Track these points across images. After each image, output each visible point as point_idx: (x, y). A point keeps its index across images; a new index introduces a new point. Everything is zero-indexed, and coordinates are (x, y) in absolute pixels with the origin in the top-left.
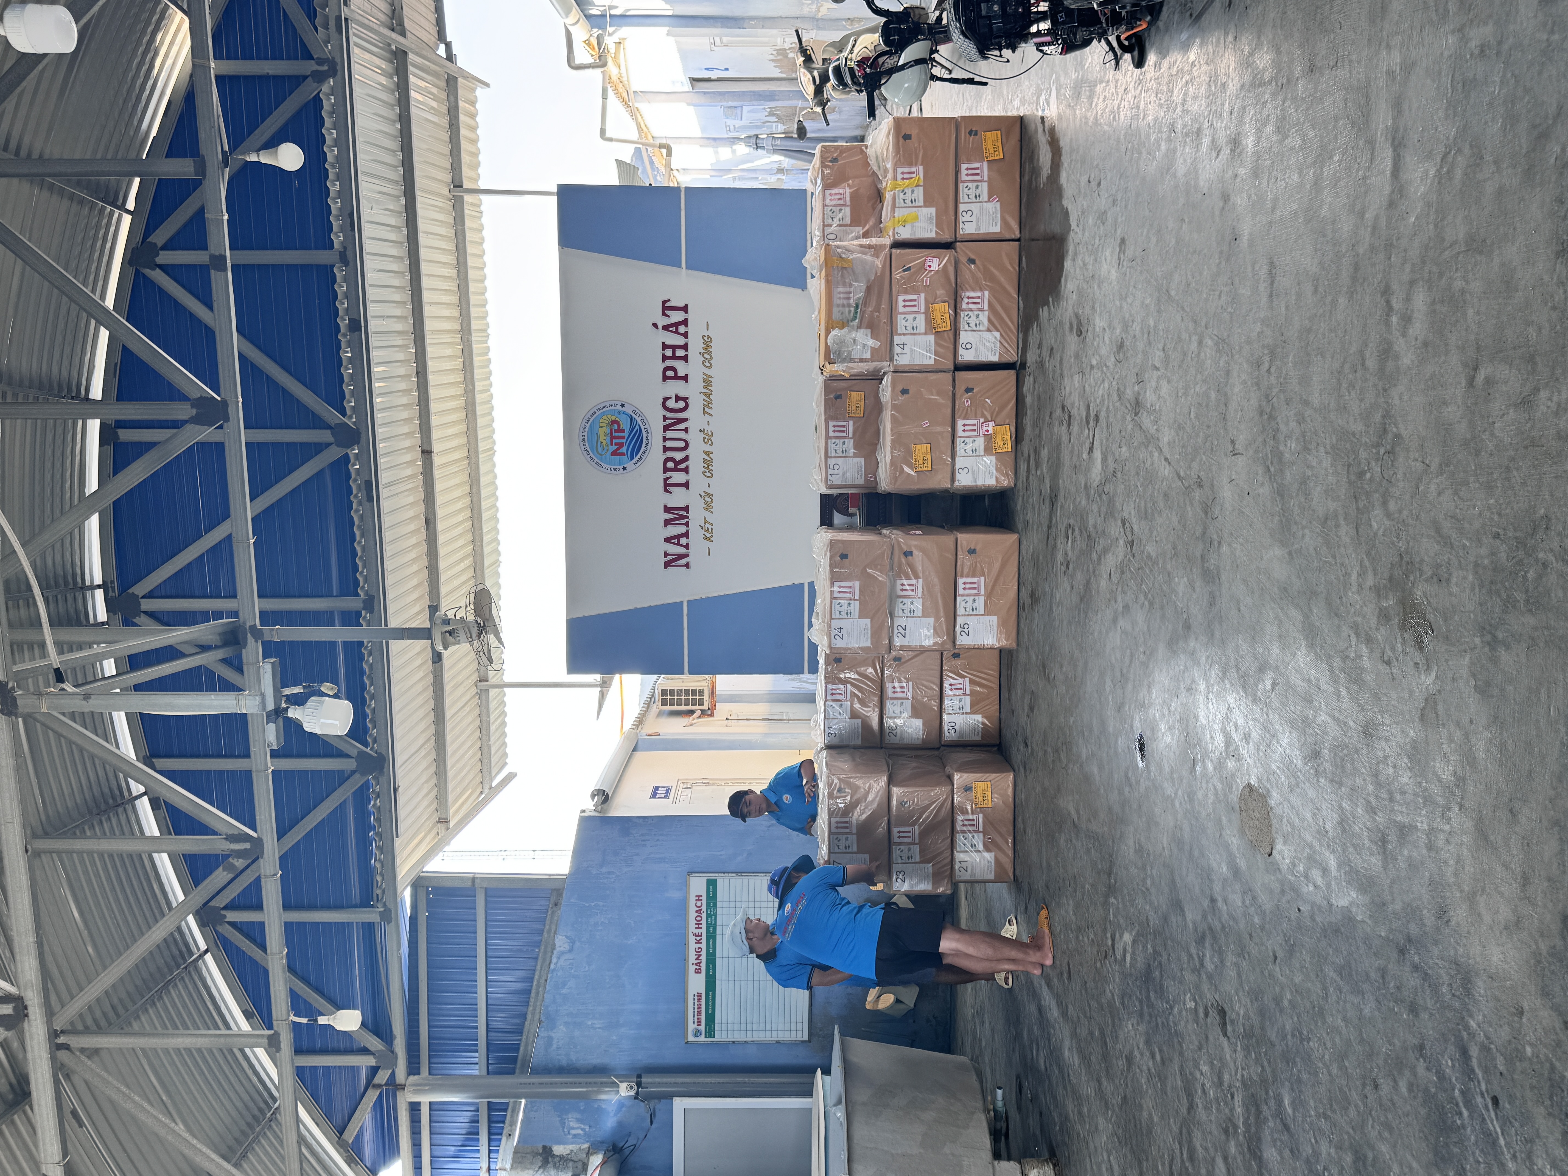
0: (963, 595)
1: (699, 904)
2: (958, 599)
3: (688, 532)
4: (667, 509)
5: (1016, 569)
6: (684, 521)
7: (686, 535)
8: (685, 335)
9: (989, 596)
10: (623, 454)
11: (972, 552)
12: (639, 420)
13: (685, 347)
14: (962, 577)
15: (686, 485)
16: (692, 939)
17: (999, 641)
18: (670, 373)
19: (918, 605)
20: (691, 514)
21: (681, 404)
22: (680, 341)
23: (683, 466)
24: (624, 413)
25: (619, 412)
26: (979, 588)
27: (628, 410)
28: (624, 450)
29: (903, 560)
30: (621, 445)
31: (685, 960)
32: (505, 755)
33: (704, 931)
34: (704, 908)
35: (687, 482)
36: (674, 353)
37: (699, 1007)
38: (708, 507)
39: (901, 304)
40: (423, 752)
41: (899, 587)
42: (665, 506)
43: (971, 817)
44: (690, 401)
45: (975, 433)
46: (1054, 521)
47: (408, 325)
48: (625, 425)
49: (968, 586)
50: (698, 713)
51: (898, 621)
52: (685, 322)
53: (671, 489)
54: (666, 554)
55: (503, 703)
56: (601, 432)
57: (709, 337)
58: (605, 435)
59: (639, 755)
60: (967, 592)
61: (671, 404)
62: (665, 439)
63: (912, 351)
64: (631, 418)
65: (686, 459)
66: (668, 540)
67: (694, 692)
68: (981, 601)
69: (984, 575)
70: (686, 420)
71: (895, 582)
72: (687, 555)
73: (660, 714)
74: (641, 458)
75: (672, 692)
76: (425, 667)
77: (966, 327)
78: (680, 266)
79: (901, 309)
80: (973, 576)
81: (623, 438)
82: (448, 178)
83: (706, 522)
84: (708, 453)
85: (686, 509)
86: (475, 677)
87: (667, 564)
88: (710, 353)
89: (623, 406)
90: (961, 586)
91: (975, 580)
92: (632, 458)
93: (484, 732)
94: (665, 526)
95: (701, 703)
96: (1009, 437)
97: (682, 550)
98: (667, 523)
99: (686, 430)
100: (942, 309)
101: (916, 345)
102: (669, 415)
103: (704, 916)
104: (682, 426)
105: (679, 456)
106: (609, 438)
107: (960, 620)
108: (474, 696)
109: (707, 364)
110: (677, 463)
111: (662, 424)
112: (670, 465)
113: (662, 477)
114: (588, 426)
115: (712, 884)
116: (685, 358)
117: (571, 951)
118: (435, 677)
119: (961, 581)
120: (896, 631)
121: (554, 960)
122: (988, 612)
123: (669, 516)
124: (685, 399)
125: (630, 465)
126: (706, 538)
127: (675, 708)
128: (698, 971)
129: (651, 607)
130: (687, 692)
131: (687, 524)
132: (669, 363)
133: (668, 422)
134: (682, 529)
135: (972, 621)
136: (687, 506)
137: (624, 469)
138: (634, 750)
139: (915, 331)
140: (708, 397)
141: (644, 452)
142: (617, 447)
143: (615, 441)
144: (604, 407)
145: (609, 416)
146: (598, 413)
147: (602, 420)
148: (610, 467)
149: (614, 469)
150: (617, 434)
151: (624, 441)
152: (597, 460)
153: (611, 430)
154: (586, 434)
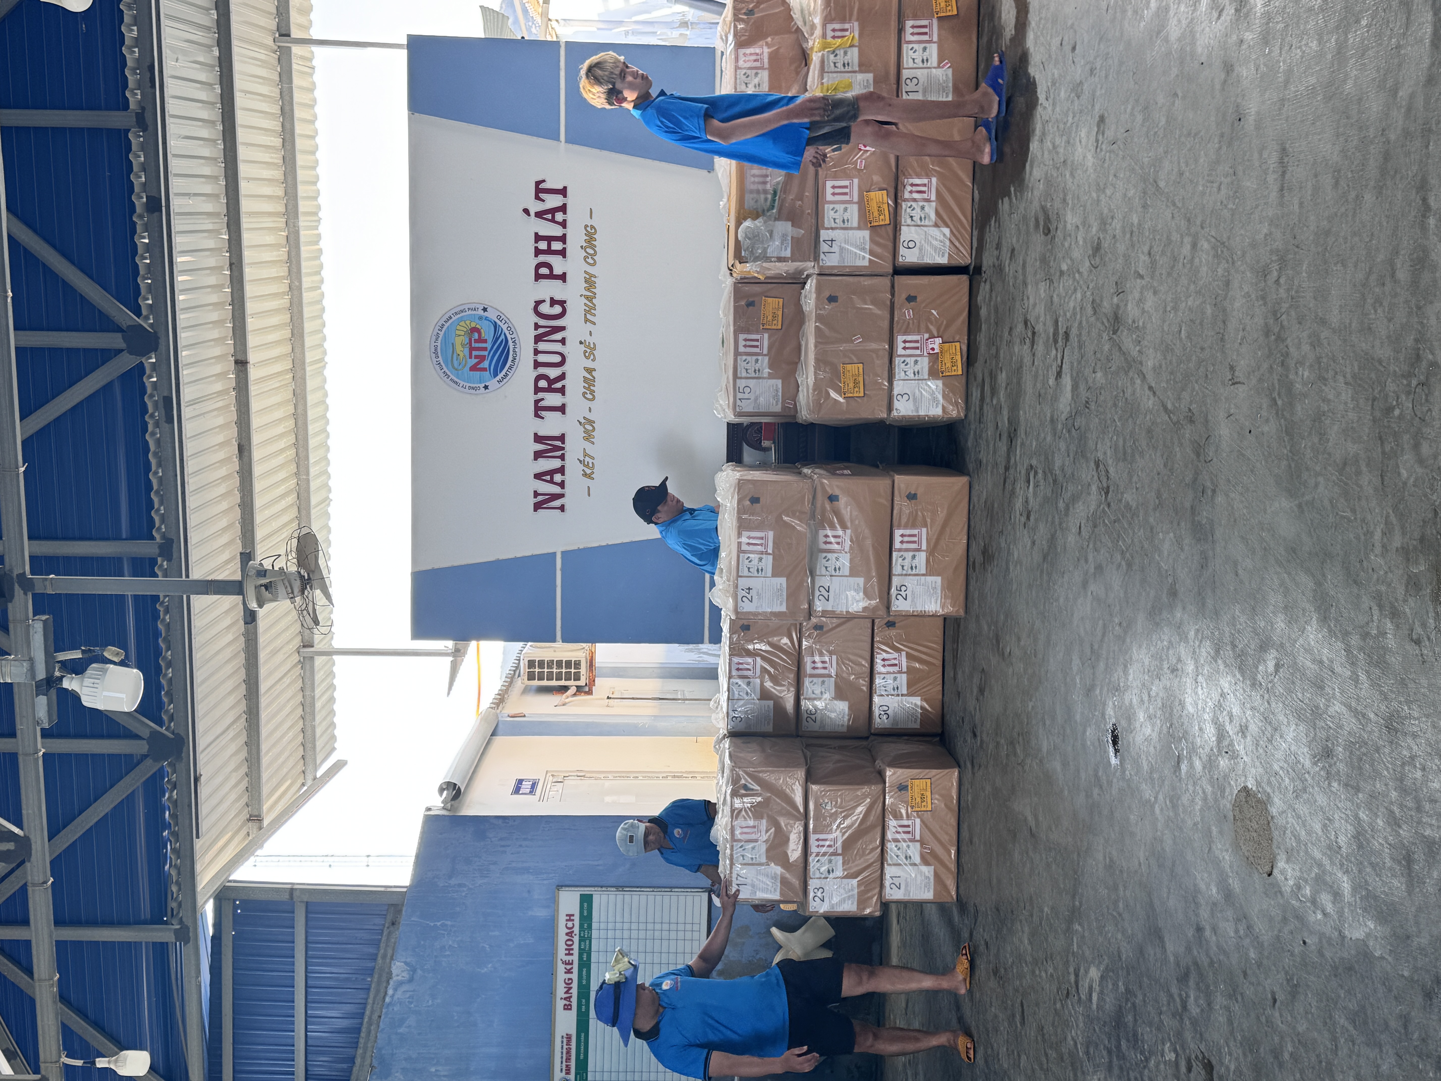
0: (900, 550)
1: (570, 924)
2: (894, 554)
3: (563, 467)
4: (538, 439)
5: (965, 519)
6: (559, 453)
7: (561, 470)
8: (564, 224)
9: (931, 552)
10: (485, 370)
11: (912, 497)
12: (504, 327)
13: (563, 239)
14: (899, 527)
15: (562, 409)
16: (561, 968)
17: (943, 607)
18: (544, 271)
19: (845, 561)
20: (568, 445)
21: (557, 309)
22: (558, 231)
23: (558, 385)
24: (486, 318)
25: (481, 318)
26: (920, 543)
27: (492, 315)
28: (485, 364)
29: (828, 506)
30: (482, 359)
31: (552, 993)
32: (333, 738)
33: (575, 958)
34: (576, 930)
35: (564, 405)
36: (549, 245)
37: (568, 1052)
38: (588, 437)
39: (829, 191)
40: (231, 733)
41: (822, 539)
42: (536, 434)
43: (905, 823)
44: (568, 305)
45: (918, 352)
46: (1012, 461)
47: (220, 206)
48: (488, 333)
49: (906, 539)
50: (573, 690)
51: (820, 581)
52: (563, 209)
53: (543, 413)
54: (536, 494)
55: (331, 674)
56: (458, 341)
57: (592, 227)
58: (463, 345)
59: (498, 740)
60: (905, 546)
61: (545, 308)
62: (536, 352)
63: (842, 249)
64: (495, 325)
65: (562, 377)
66: (538, 476)
67: (568, 664)
68: (922, 557)
69: (926, 526)
70: (563, 328)
71: (817, 532)
72: (562, 496)
73: (526, 690)
74: (506, 375)
75: (541, 663)
76: (234, 629)
77: (909, 221)
78: (557, 138)
79: (829, 197)
80: (914, 526)
81: (485, 349)
82: (273, 24)
83: (586, 455)
84: (589, 371)
85: (562, 438)
86: (297, 642)
87: (537, 506)
88: (593, 247)
89: (485, 310)
90: (897, 539)
91: (915, 532)
92: (496, 375)
93: (308, 710)
94: (536, 459)
95: (577, 678)
96: (959, 358)
97: (556, 490)
98: (538, 455)
99: (563, 341)
100: (880, 198)
101: (846, 242)
102: (542, 322)
103: (576, 939)
104: (558, 336)
105: (553, 373)
106: (467, 351)
107: (896, 581)
108: (295, 666)
109: (590, 261)
110: (551, 381)
111: (533, 333)
112: (543, 384)
113: (532, 398)
114: (442, 334)
115: (586, 901)
116: (563, 253)
117: (411, 980)
118: (247, 641)
119: (898, 533)
120: (817, 593)
121: (390, 992)
122: (931, 571)
123: (540, 447)
124: (562, 303)
125: (493, 383)
126: (585, 475)
127: (545, 683)
128: (567, 1007)
129: (516, 559)
130: (559, 663)
131: (562, 457)
132: (542, 258)
133: (541, 331)
134: (556, 464)
135: (911, 582)
136: (563, 435)
137: (486, 387)
138: (494, 734)
139: (846, 225)
140: (591, 301)
141: (510, 368)
142: (477, 360)
143: (474, 353)
144: (462, 311)
145: (468, 322)
146: (454, 318)
147: (459, 327)
148: (468, 385)
149: (473, 388)
150: (477, 345)
151: (486, 353)
152: (452, 377)
153: (470, 340)
154: (439, 344)
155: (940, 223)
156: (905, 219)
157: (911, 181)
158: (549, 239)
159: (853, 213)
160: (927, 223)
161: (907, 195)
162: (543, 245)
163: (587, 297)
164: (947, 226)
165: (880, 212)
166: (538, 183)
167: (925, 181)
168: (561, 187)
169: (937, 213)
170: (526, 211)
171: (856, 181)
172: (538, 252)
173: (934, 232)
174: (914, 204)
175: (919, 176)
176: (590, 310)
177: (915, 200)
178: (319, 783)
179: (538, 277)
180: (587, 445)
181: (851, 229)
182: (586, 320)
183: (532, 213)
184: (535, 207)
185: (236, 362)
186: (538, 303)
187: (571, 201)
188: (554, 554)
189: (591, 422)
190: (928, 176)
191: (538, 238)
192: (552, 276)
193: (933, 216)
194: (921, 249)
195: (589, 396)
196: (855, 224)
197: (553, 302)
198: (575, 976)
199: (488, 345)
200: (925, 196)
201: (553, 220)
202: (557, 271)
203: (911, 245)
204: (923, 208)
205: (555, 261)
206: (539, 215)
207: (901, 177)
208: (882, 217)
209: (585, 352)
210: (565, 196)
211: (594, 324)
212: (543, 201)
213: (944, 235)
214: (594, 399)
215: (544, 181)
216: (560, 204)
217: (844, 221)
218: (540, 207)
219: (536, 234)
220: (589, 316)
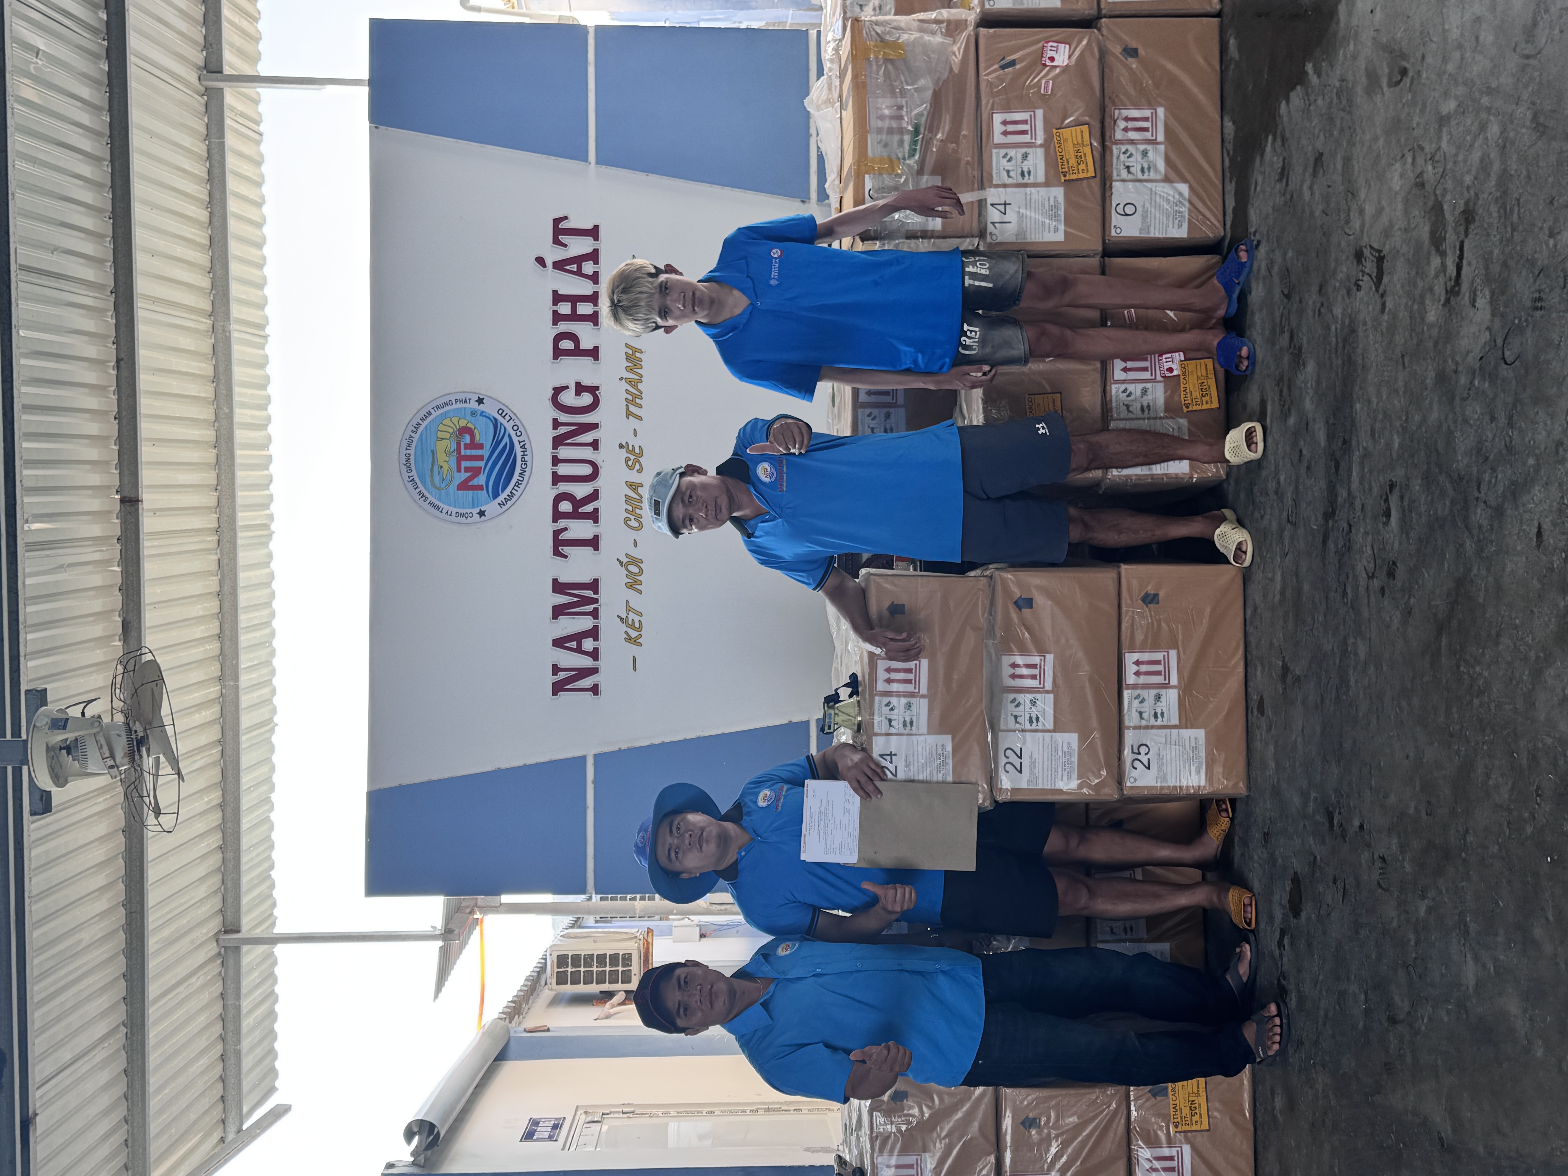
0: (1135, 687)
2: (1126, 694)
3: (596, 628)
4: (559, 587)
5: (1240, 635)
6: (589, 608)
7: (594, 633)
9: (1186, 690)
10: (480, 488)
11: (1150, 599)
12: (509, 426)
13: (593, 298)
14: (1132, 650)
15: (594, 543)
17: (1210, 776)
19: (1046, 705)
20: (604, 595)
21: (586, 399)
23: (589, 508)
24: (482, 414)
25: (474, 413)
26: (1167, 674)
27: (490, 409)
28: (481, 480)
29: (1014, 616)
30: (476, 472)
32: (273, 1073)
35: (596, 538)
36: (574, 309)
38: (634, 584)
39: (998, 128)
41: (1007, 671)
42: (555, 581)
43: (1166, 1152)
44: (602, 394)
45: (1146, 375)
47: (106, 276)
48: (484, 436)
49: (1144, 668)
50: (620, 997)
51: (1008, 740)
53: (566, 550)
54: (556, 669)
55: (270, 977)
58: (448, 453)
59: (510, 1069)
60: (1142, 680)
61: (568, 398)
62: (556, 461)
63: (1021, 216)
64: (495, 423)
65: (594, 496)
66: (559, 643)
67: (614, 959)
68: (1171, 697)
69: (1175, 646)
70: (594, 426)
71: (999, 660)
72: (594, 671)
73: (556, 1001)
74: (511, 495)
75: (576, 960)
76: (109, 895)
77: (1124, 174)
78: (585, 159)
79: (998, 138)
80: (1155, 648)
81: (480, 458)
82: (199, 58)
83: (629, 609)
84: (634, 486)
85: (594, 585)
86: (215, 924)
87: (558, 688)
89: (480, 401)
90: (1130, 669)
91: (1159, 656)
92: (496, 495)
93: (230, 1027)
94: (555, 617)
95: (627, 980)
96: (1212, 383)
97: (586, 662)
98: (558, 611)
99: (595, 445)
101: (1028, 204)
102: (564, 418)
104: (588, 437)
105: (580, 491)
106: (453, 461)
107: (1130, 738)
108: (211, 960)
110: (577, 503)
111: (551, 433)
112: (565, 506)
113: (549, 527)
114: (416, 437)
118: (129, 915)
119: (1130, 658)
120: (1003, 760)
122: (1187, 720)
123: (562, 599)
124: (593, 390)
125: (491, 508)
126: (629, 639)
127: (582, 988)
129: (525, 766)
130: (601, 959)
131: (595, 614)
133: (562, 430)
134: (586, 623)
135: (1154, 738)
136: (596, 581)
137: (482, 513)
138: (502, 1057)
139: (1026, 180)
140: (635, 386)
141: (518, 484)
142: (469, 474)
143: (464, 464)
144: (446, 404)
145: (455, 420)
146: (435, 414)
147: (441, 427)
148: (455, 510)
149: (462, 515)
150: (469, 452)
151: (481, 464)
152: (431, 498)
153: (459, 444)
154: (412, 452)
155: (1173, 175)
156: (1118, 171)
157: (1125, 113)
158: (574, 300)
159: (1037, 162)
160: (1153, 175)
161: (1119, 135)
162: (565, 308)
163: (630, 382)
164: (1184, 180)
165: (1079, 158)
166: (557, 221)
167: (1147, 113)
168: (590, 226)
169: (1168, 160)
170: (541, 261)
171: (1040, 113)
172: (557, 318)
173: (1163, 189)
174: (1131, 148)
175: (1137, 106)
176: (634, 399)
177: (1132, 142)
178: (246, 1137)
179: (558, 353)
180: (631, 595)
181: (1035, 185)
182: (629, 414)
183: (549, 263)
184: (553, 254)
185: (123, 501)
186: (558, 391)
187: (605, 245)
188: (583, 759)
189: (636, 562)
190: (1151, 104)
191: (557, 298)
192: (577, 352)
193: (1161, 165)
194: (1144, 217)
195: (634, 523)
196: (1041, 177)
197: (580, 389)
199: (485, 452)
200: (1148, 135)
201: (579, 273)
202: (586, 345)
203: (1129, 210)
204: (1145, 153)
205: (582, 330)
206: (559, 265)
207: (1110, 107)
208: (1082, 167)
209: (627, 460)
210: (596, 238)
211: (640, 418)
212: (565, 246)
213: (1180, 194)
214: (640, 527)
215: (566, 218)
216: (589, 250)
217: (1023, 174)
218: (561, 254)
219: (555, 293)
220: (632, 408)
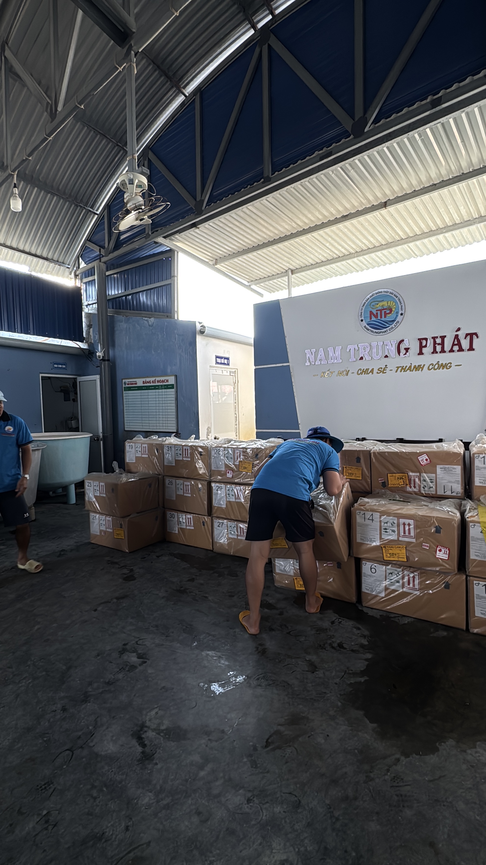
1: (165, 381)
8: (452, 351)
10: (371, 319)
12: (393, 326)
16: (153, 379)
18: (424, 343)
22: (447, 348)
24: (397, 316)
25: (397, 313)
27: (399, 318)
28: (373, 319)
30: (376, 316)
31: (148, 377)
33: (157, 384)
34: (164, 384)
37: (133, 384)
48: (389, 318)
52: (461, 350)
56: (385, 303)
57: (450, 367)
58: (383, 306)
64: (394, 321)
74: (368, 330)
81: (381, 317)
84: (372, 371)
88: (439, 368)
89: (402, 314)
92: (368, 324)
100: (401, 555)
103: (161, 384)
106: (380, 308)
109: (431, 367)
114: (388, 294)
115: (171, 387)
116: (435, 352)
117: (149, 326)
121: (146, 319)
125: (364, 323)
128: (144, 383)
132: (431, 341)
137: (362, 320)
141: (372, 331)
142: (375, 314)
143: (379, 312)
144: (400, 302)
145: (395, 307)
146: (397, 299)
147: (392, 302)
148: (363, 311)
149: (361, 314)
150: (383, 313)
151: (379, 318)
152: (367, 303)
153: (386, 309)
154: (383, 293)
155: (388, 591)
156: (390, 569)
157: (416, 577)
159: (391, 536)
160: (388, 583)
161: (405, 573)
162: (439, 341)
163: (410, 367)
164: (386, 596)
165: (392, 555)
166: (476, 334)
167: (416, 587)
168: (474, 347)
169: (395, 591)
170: (459, 329)
171: (413, 541)
172: (435, 338)
173: (382, 587)
174: (400, 576)
175: (419, 583)
176: (404, 369)
177: (403, 577)
178: (248, 287)
179: (420, 340)
180: (336, 373)
181: (381, 534)
183: (457, 333)
184: (461, 334)
185: (385, 202)
186: (406, 341)
187: (465, 353)
188: (288, 362)
189: (347, 374)
190: (420, 589)
191: (443, 338)
192: (421, 347)
193: (392, 588)
194: (370, 576)
196: (384, 537)
197: (407, 349)
198: (152, 384)
199: (383, 319)
200: (406, 585)
201: (454, 345)
202: (424, 350)
203: (373, 570)
204: (398, 582)
205: (429, 348)
206: (457, 337)
207: (418, 572)
208: (389, 555)
209: (381, 368)
210: (468, 350)
212: (465, 338)
213: (380, 593)
214: (358, 374)
215: (477, 337)
216: (464, 347)
217: (385, 529)
218: (461, 337)
219: (445, 336)
220: (400, 368)
